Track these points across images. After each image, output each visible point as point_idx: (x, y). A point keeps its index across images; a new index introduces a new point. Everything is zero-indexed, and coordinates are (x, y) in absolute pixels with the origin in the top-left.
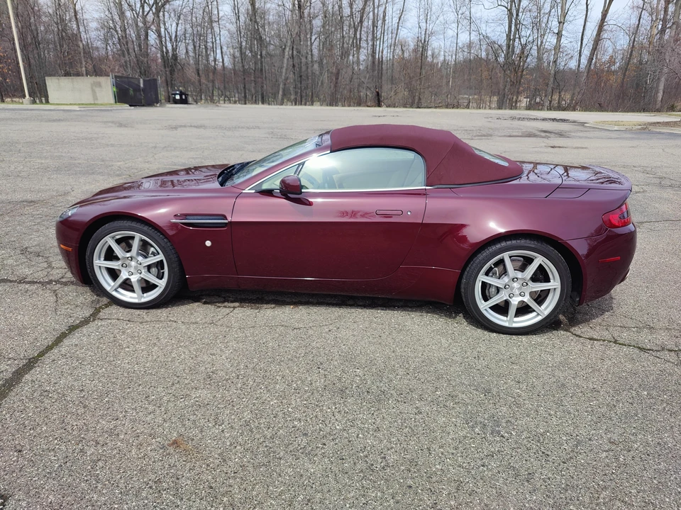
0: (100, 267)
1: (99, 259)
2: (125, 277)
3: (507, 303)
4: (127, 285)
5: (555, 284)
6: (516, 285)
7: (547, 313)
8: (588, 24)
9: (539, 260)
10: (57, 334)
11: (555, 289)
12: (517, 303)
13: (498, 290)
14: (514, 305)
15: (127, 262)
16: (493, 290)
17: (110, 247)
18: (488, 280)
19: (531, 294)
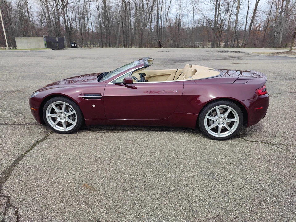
0: (48, 116)
1: (48, 113)
2: (59, 121)
3: (217, 127)
4: (60, 124)
5: (237, 119)
6: (221, 120)
7: (233, 131)
8: (249, 10)
9: (230, 109)
10: (31, 145)
11: (237, 121)
12: (221, 127)
13: (214, 121)
14: (220, 128)
15: (60, 114)
16: (212, 122)
17: (53, 108)
18: (210, 118)
19: (227, 123)
